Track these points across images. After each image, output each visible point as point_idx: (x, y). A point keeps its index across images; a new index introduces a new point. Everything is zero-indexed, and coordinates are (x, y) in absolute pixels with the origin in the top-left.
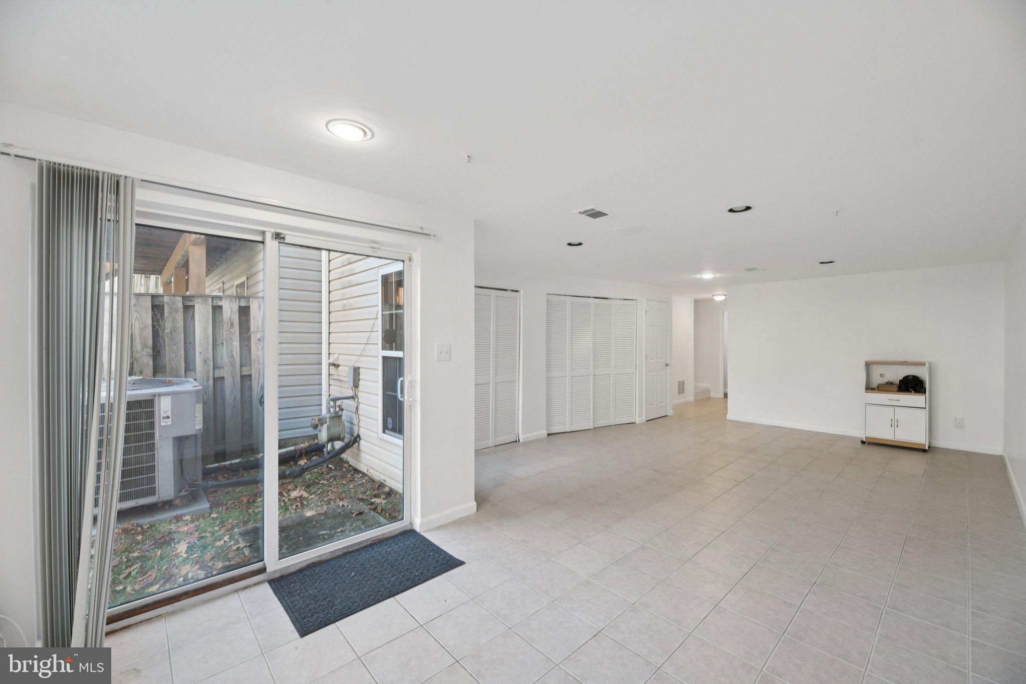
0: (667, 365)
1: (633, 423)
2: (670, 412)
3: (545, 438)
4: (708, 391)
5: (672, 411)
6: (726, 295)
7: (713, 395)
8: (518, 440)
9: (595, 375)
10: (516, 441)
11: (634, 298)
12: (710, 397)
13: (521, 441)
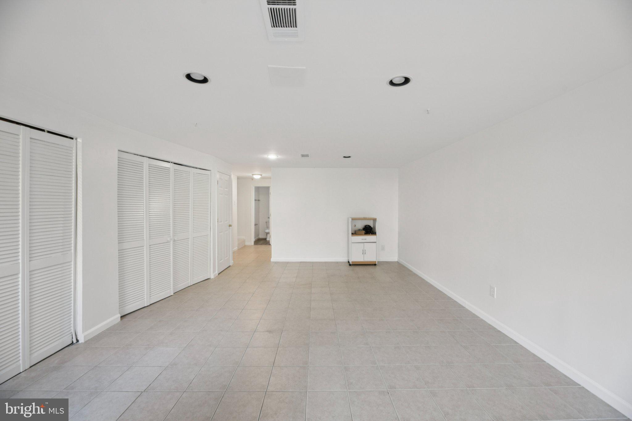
0: (230, 226)
1: (208, 279)
2: (231, 263)
3: (117, 324)
4: (244, 241)
5: (233, 261)
6: (261, 175)
7: (247, 243)
8: (75, 341)
9: (174, 241)
10: (72, 343)
11: (209, 169)
12: (245, 246)
13: (82, 340)
